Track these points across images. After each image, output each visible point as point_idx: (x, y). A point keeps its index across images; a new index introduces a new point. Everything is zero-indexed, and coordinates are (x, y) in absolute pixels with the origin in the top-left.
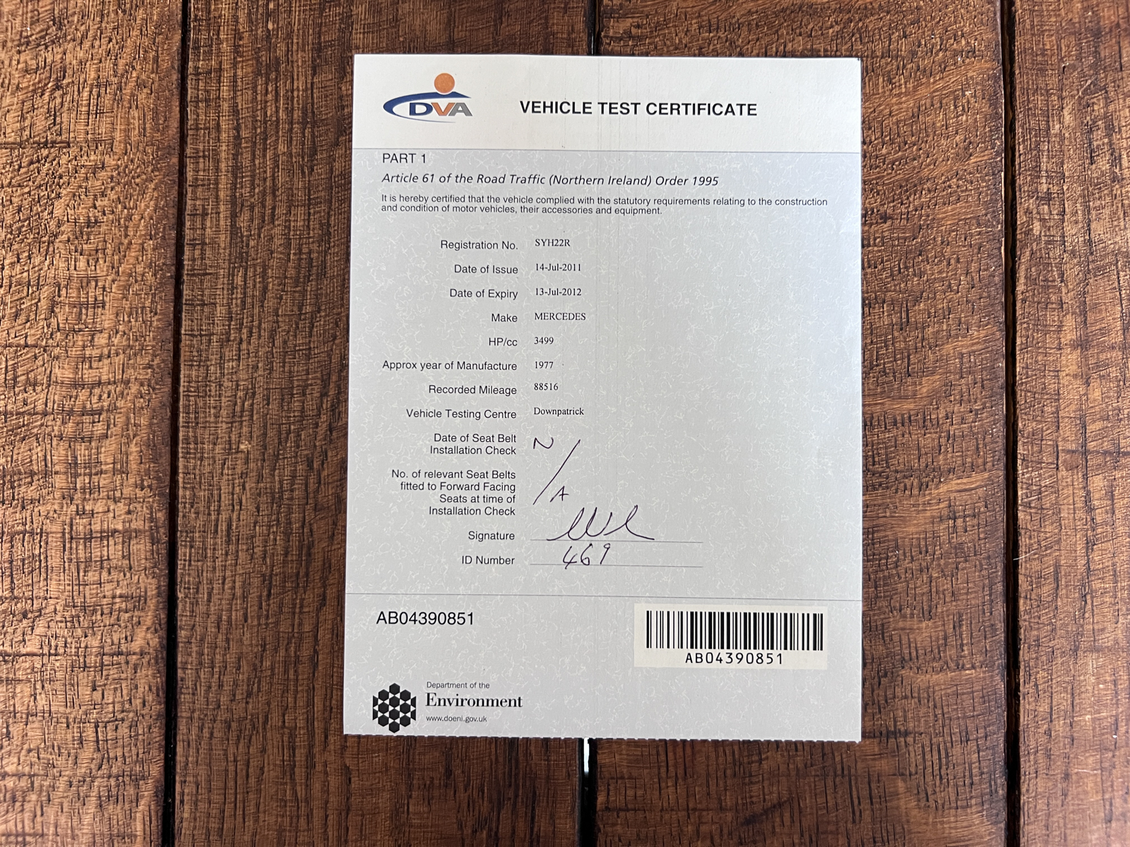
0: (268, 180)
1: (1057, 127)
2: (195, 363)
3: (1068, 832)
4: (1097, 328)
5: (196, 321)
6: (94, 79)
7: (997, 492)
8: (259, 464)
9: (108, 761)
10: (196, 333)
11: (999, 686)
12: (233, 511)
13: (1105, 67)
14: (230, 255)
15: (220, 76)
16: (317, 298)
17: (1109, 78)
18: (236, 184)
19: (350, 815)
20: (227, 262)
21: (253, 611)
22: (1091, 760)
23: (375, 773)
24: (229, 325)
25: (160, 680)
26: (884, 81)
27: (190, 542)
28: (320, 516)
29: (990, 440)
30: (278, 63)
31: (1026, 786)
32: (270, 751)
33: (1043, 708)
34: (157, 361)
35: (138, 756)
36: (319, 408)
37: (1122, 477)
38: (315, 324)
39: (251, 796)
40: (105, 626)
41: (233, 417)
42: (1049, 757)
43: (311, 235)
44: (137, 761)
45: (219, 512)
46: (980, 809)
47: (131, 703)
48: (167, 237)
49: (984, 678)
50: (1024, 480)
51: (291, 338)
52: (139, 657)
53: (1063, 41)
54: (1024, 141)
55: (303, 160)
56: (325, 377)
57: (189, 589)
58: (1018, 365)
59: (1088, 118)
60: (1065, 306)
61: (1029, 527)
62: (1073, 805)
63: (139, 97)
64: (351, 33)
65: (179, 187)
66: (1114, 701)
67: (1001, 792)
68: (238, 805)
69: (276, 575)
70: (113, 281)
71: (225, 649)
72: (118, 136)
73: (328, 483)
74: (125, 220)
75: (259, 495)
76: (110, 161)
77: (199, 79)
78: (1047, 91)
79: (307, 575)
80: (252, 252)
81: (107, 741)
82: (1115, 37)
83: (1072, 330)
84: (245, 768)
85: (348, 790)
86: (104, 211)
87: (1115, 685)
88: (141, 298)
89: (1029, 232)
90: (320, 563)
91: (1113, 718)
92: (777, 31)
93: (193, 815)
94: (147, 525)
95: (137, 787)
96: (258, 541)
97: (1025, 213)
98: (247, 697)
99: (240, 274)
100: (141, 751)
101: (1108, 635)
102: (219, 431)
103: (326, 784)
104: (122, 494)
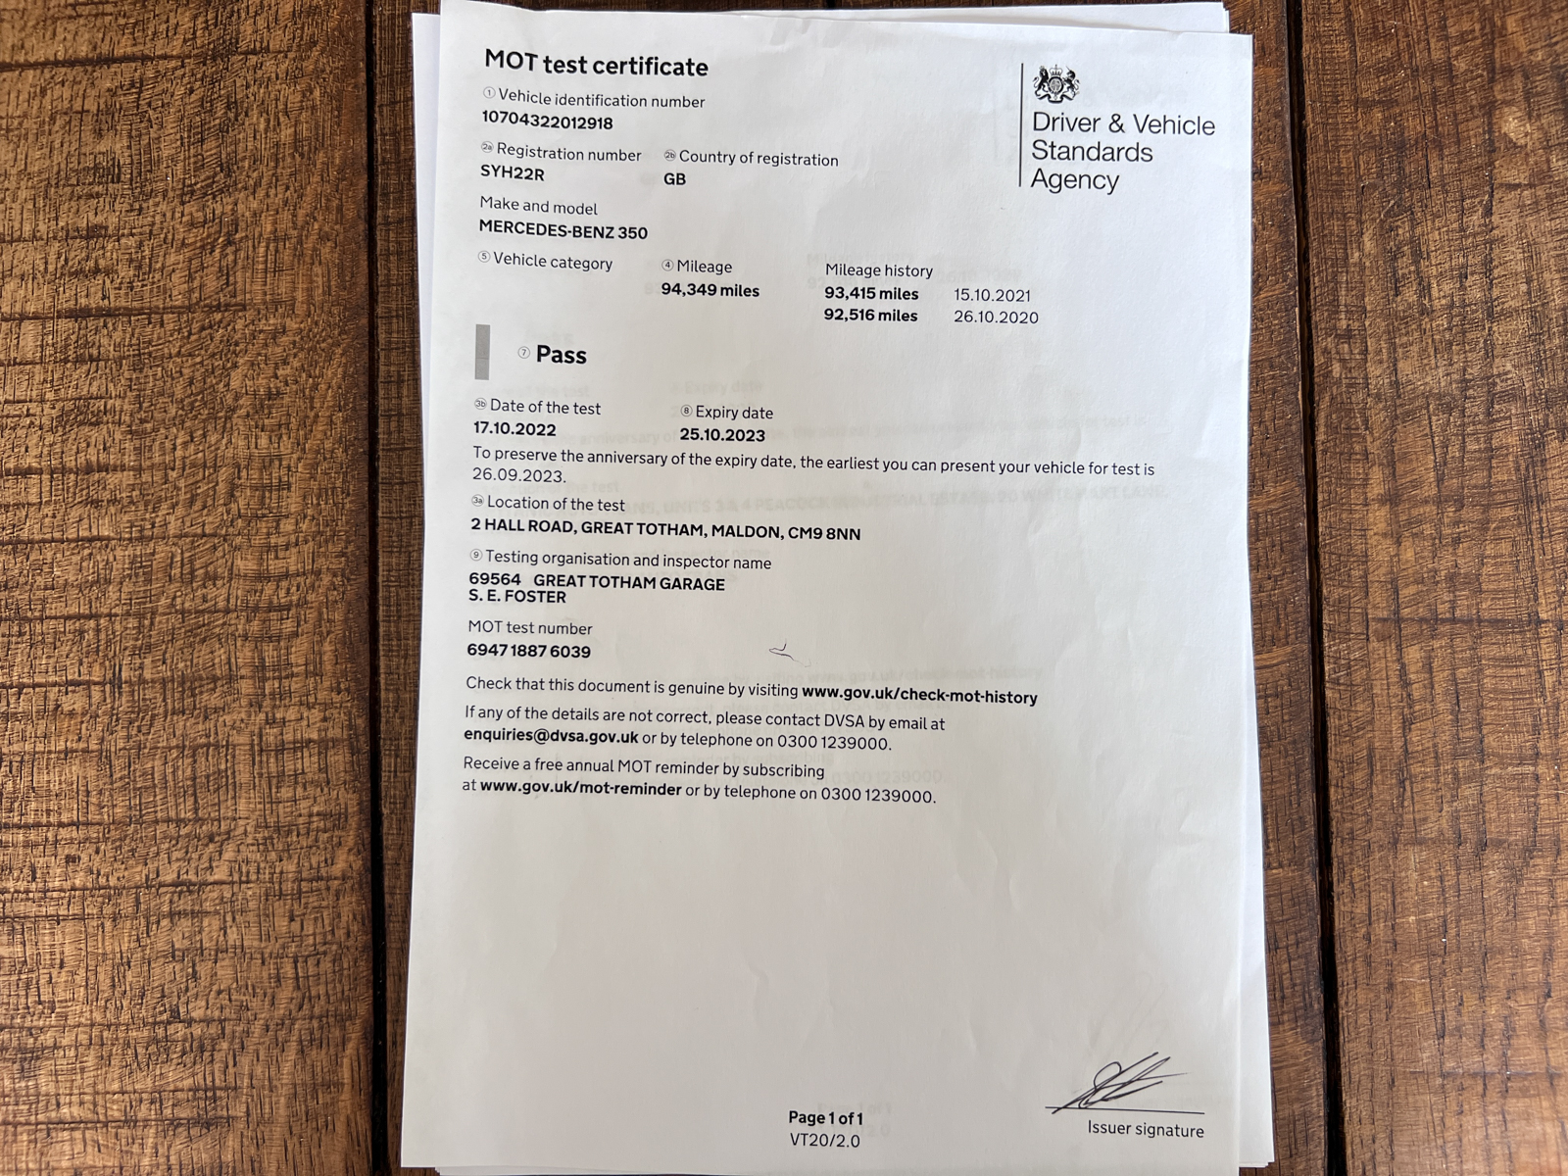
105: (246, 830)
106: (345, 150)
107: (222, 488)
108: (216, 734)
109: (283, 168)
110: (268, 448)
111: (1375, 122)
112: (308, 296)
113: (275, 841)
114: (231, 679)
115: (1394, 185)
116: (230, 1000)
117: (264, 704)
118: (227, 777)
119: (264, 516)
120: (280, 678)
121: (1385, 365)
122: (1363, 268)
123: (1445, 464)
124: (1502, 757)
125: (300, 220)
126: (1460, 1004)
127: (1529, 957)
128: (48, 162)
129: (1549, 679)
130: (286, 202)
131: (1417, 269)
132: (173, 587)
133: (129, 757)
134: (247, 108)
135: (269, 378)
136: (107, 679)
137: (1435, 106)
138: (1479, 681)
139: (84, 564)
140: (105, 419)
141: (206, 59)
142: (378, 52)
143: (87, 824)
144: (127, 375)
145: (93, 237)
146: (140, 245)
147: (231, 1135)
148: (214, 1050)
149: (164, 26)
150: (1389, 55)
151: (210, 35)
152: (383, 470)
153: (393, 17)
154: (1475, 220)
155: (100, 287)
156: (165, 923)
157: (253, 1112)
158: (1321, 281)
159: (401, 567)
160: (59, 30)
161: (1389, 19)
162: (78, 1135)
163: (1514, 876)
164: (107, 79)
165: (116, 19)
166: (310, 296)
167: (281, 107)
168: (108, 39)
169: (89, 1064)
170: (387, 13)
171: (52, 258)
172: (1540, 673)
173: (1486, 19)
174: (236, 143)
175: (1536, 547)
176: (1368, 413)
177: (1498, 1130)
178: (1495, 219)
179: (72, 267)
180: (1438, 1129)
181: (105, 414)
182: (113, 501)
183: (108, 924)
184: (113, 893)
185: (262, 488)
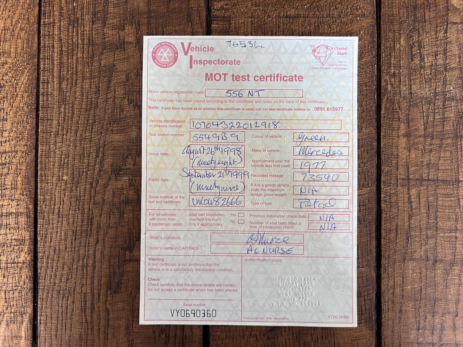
0: (74, 68)
1: (398, 46)
2: (45, 144)
3: (401, 334)
4: (414, 128)
5: (45, 126)
6: (3, 27)
7: (373, 196)
8: (71, 185)
9: (10, 307)
10: (45, 131)
11: (373, 274)
12: (60, 204)
13: (418, 21)
14: (59, 99)
15: (54, 25)
16: (94, 117)
17: (420, 26)
18: (61, 70)
19: (109, 328)
20: (57, 102)
21: (69, 245)
22: (410, 305)
23: (119, 311)
24: (59, 128)
25: (31, 274)
26: (327, 27)
27: (43, 217)
28: (96, 206)
29: (370, 174)
30: (78, 20)
31: (384, 315)
32: (76, 303)
33: (391, 283)
34: (29, 143)
35: (22, 305)
36: (95, 162)
37: (423, 189)
38: (94, 128)
39: (69, 321)
40: (8, 252)
41: (60, 166)
42: (393, 303)
43: (92, 91)
44: (22, 306)
45: (55, 205)
46: (366, 324)
47: (19, 283)
48: (32, 92)
49: (367, 271)
50: (384, 191)
51: (84, 133)
52: (22, 264)
53: (401, 10)
54: (384, 52)
55: (89, 60)
56: (97, 149)
57: (43, 236)
58: (381, 144)
59: (411, 42)
60: (401, 120)
61: (386, 210)
62: (403, 323)
63: (21, 34)
64: (108, 7)
65: (38, 71)
66: (420, 281)
67: (374, 318)
68: (63, 325)
69: (78, 230)
70: (11, 110)
71: (57, 261)
72: (13, 50)
73: (99, 193)
74: (15, 85)
75: (71, 198)
76: (9, 61)
77: (45, 27)
78: (394, 31)
79: (91, 230)
80: (68, 98)
81: (10, 298)
82: (423, 9)
83: (403, 130)
84: (66, 309)
85: (108, 318)
86: (7, 81)
87: (420, 274)
88: (22, 117)
89: (386, 89)
90: (96, 226)
91: (420, 288)
92: (284, 6)
93: (45, 328)
94: (25, 210)
95: (22, 317)
96: (71, 217)
97: (385, 81)
98: (67, 280)
99: (63, 107)
100: (23, 303)
101: (417, 254)
102: (55, 172)
103: (99, 315)
104: (15, 198)
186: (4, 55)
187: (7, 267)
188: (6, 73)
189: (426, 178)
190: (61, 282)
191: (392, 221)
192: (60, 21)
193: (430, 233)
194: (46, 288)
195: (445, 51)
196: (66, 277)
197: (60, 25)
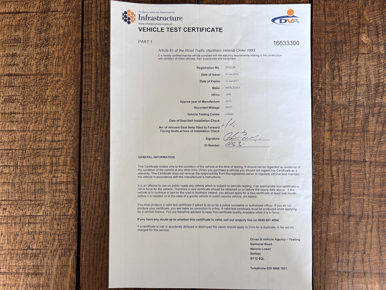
105: (47, 203)
106: (76, 36)
107: (44, 119)
108: (41, 179)
109: (61, 40)
110: (55, 109)
111: (330, 37)
112: (66, 72)
113: (54, 206)
114: (45, 166)
115: (334, 52)
116: (42, 244)
117: (53, 172)
118: (43, 190)
119: (54, 126)
120: (57, 166)
121: (330, 97)
122: (325, 73)
123: (344, 122)
124: (355, 194)
125: (65, 53)
126: (343, 255)
127: (360, 244)
128: (3, 37)
129: (368, 176)
130: (61, 49)
131: (339, 73)
132: (31, 143)
133: (19, 184)
134: (52, 25)
135: (56, 92)
136: (14, 165)
137: (345, 33)
138: (350, 176)
139: (9, 137)
140: (15, 101)
141: (42, 13)
142: (85, 12)
143: (9, 200)
144: (21, 90)
145: (13, 56)
146: (25, 58)
147: (42, 277)
148: (38, 256)
149: (32, 4)
150: (334, 20)
151: (43, 7)
152: (83, 116)
153: (88, 4)
154: (354, 62)
155: (15, 68)
156: (27, 225)
157: (47, 272)
158: (315, 76)
159: (87, 140)
160: (7, 5)
161: (334, 11)
162: (5, 276)
163: (357, 224)
164: (18, 17)
165: (21, 2)
166: (67, 72)
167: (60, 25)
168: (18, 7)
169: (8, 259)
170: (87, 3)
171: (3, 61)
172: (365, 174)
173: (358, 12)
174: (49, 34)
175: (365, 143)
176: (326, 109)
177: (351, 286)
178: (359, 62)
179: (8, 63)
180: (336, 285)
181: (15, 100)
182: (17, 121)
183: (13, 225)
184: (14, 217)
185: (54, 119)
186: (58, 75)
187: (60, 218)
188: (60, 88)
189: (343, 159)
190: (96, 228)
191: (320, 188)
192: (96, 53)
193: (346, 196)
194: (86, 232)
195: (356, 73)
196: (99, 225)
197: (96, 55)
